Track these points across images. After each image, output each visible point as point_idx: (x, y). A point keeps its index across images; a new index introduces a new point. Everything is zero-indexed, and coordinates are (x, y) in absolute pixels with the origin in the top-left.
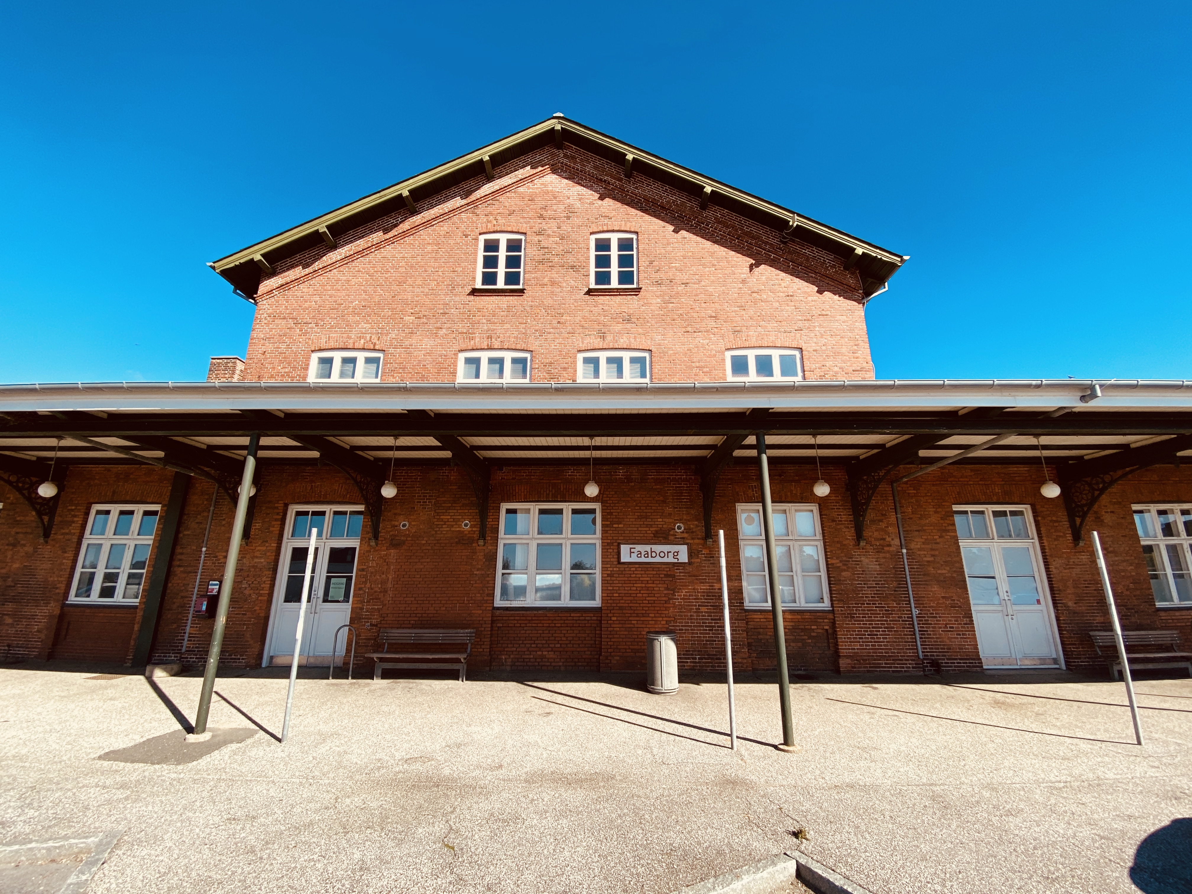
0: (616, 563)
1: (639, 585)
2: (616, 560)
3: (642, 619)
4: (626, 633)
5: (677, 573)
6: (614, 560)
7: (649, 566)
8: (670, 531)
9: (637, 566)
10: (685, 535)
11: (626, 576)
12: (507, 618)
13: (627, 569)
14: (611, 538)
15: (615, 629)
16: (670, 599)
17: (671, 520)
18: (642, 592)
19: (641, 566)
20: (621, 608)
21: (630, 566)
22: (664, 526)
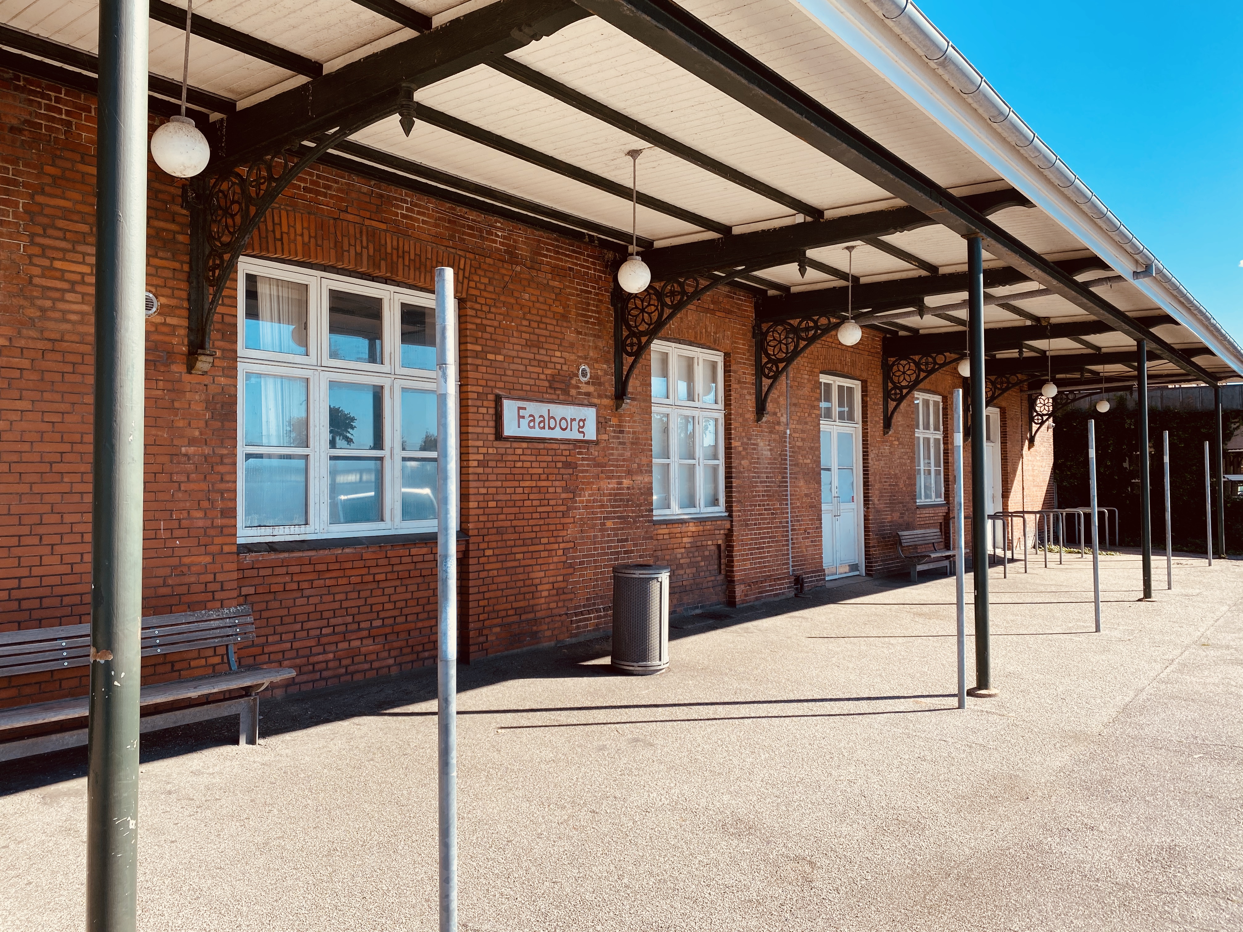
0: (491, 437)
1: (527, 484)
2: (492, 431)
3: (531, 548)
4: (507, 578)
5: (579, 459)
6: (487, 430)
7: (541, 446)
8: (571, 378)
9: (525, 445)
10: (591, 389)
11: (508, 464)
12: (269, 572)
13: (510, 451)
14: (483, 383)
15: (491, 573)
16: (569, 509)
17: (573, 357)
18: (531, 496)
19: (530, 445)
20: (499, 531)
21: (515, 445)
22: (565, 368)
